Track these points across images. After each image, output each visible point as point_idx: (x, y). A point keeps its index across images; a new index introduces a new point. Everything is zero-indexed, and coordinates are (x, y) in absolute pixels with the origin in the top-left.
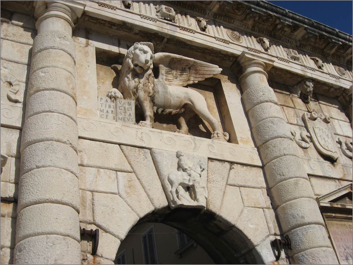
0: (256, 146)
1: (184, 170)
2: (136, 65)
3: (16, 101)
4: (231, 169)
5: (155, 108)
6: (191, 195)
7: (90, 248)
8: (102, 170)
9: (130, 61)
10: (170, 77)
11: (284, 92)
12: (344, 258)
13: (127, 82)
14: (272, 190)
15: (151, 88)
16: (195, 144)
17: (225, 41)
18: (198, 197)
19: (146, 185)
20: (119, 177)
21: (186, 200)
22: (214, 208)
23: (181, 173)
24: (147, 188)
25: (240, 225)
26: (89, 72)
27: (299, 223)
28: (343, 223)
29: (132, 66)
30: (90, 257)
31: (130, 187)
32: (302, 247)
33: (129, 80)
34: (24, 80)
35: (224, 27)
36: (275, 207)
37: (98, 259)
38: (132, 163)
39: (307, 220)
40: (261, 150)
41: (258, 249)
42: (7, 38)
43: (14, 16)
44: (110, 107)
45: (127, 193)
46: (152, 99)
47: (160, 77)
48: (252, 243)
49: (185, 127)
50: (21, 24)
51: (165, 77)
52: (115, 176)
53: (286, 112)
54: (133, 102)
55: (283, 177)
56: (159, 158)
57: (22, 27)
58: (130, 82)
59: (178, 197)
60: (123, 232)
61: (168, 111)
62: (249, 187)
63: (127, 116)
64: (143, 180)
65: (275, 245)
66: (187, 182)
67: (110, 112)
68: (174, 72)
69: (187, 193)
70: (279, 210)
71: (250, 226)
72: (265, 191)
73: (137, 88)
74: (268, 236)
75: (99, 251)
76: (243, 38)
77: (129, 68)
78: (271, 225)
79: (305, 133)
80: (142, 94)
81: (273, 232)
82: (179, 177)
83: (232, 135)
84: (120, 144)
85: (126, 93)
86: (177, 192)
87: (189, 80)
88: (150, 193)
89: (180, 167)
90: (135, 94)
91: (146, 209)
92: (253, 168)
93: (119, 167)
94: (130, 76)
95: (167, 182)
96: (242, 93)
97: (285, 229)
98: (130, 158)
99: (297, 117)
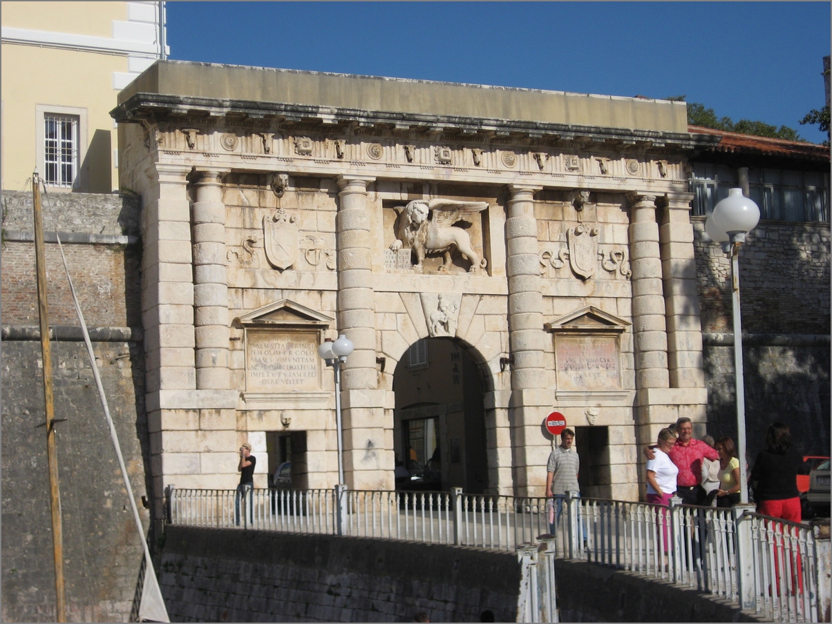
0: (507, 276)
1: (442, 311)
2: (414, 221)
3: (332, 270)
4: (480, 300)
5: (427, 250)
6: (445, 328)
7: (380, 368)
8: (387, 314)
9: (410, 217)
10: (442, 218)
11: (556, 202)
12: (564, 369)
13: (406, 233)
14: (511, 317)
15: (424, 237)
16: (454, 282)
17: (497, 172)
18: (450, 330)
19: (415, 322)
20: (398, 318)
21: (441, 333)
22: (461, 336)
23: (439, 312)
24: (416, 324)
25: (478, 347)
26: (378, 228)
27: (522, 348)
28: (575, 339)
29: (411, 222)
30: (380, 373)
31: (404, 325)
32: (520, 366)
33: (408, 232)
34: (335, 248)
35: (500, 150)
36: (510, 331)
37: (384, 374)
38: (407, 306)
39: (527, 348)
40: (510, 281)
41: (489, 364)
42: (320, 209)
43: (322, 183)
44: (393, 258)
45: (403, 329)
46: (425, 246)
47: (433, 220)
48: (485, 360)
49: (449, 260)
50: (327, 190)
51: (437, 219)
52: (395, 318)
53: (550, 228)
54: (409, 250)
55: (519, 311)
56: (425, 301)
57: (328, 193)
58: (409, 234)
59: (435, 330)
60: (399, 357)
61: (436, 251)
62: (492, 314)
63: (405, 263)
64: (413, 319)
65: (503, 361)
66: (443, 320)
67: (393, 262)
68: (445, 213)
69: (443, 327)
70: (512, 334)
71: (486, 347)
72: (506, 316)
73: (413, 240)
74: (499, 354)
75: (385, 370)
76: (518, 158)
77: (409, 222)
78: (504, 345)
79: (565, 250)
80: (417, 244)
81: (504, 351)
82: (438, 316)
83: (489, 264)
84: (399, 292)
85: (405, 242)
86: (435, 327)
87: (458, 218)
88: (417, 328)
89: (439, 308)
90: (411, 243)
91: (414, 339)
92: (500, 297)
93: (398, 311)
94: (408, 228)
95: (429, 320)
96: (507, 217)
97: (513, 349)
98: (405, 302)
99: (561, 232)
